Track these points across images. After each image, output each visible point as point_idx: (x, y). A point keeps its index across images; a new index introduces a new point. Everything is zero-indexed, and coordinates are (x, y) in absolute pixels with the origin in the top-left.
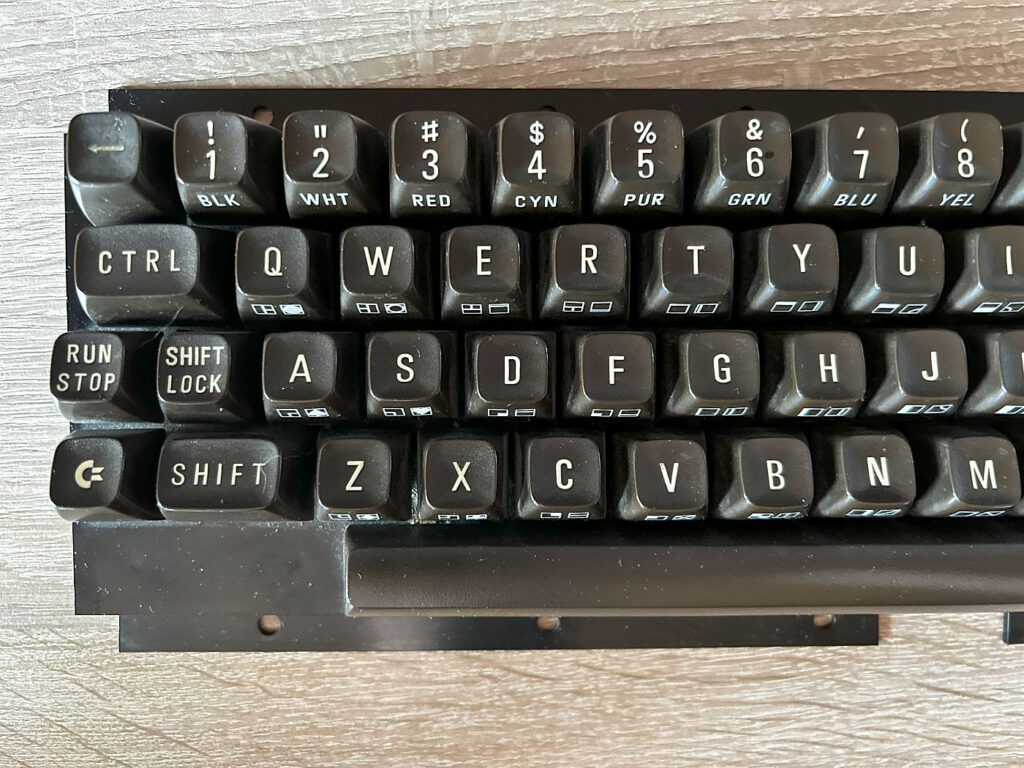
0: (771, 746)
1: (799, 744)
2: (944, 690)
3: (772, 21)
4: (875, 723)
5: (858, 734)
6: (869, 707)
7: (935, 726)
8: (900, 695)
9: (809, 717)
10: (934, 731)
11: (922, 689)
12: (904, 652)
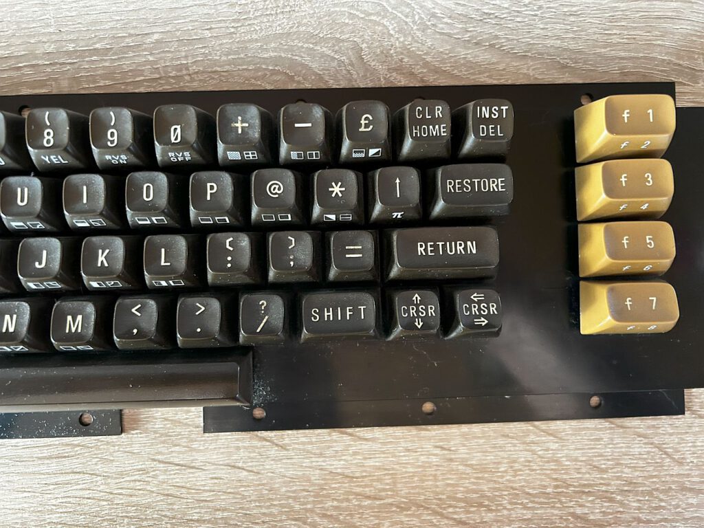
0: (61, 500)
1: (78, 499)
2: (169, 463)
3: (44, 54)
4: (126, 485)
5: (115, 492)
6: (121, 474)
7: (164, 486)
8: (140, 467)
9: (84, 482)
10: (164, 489)
11: (155, 463)
12: (141, 439)
